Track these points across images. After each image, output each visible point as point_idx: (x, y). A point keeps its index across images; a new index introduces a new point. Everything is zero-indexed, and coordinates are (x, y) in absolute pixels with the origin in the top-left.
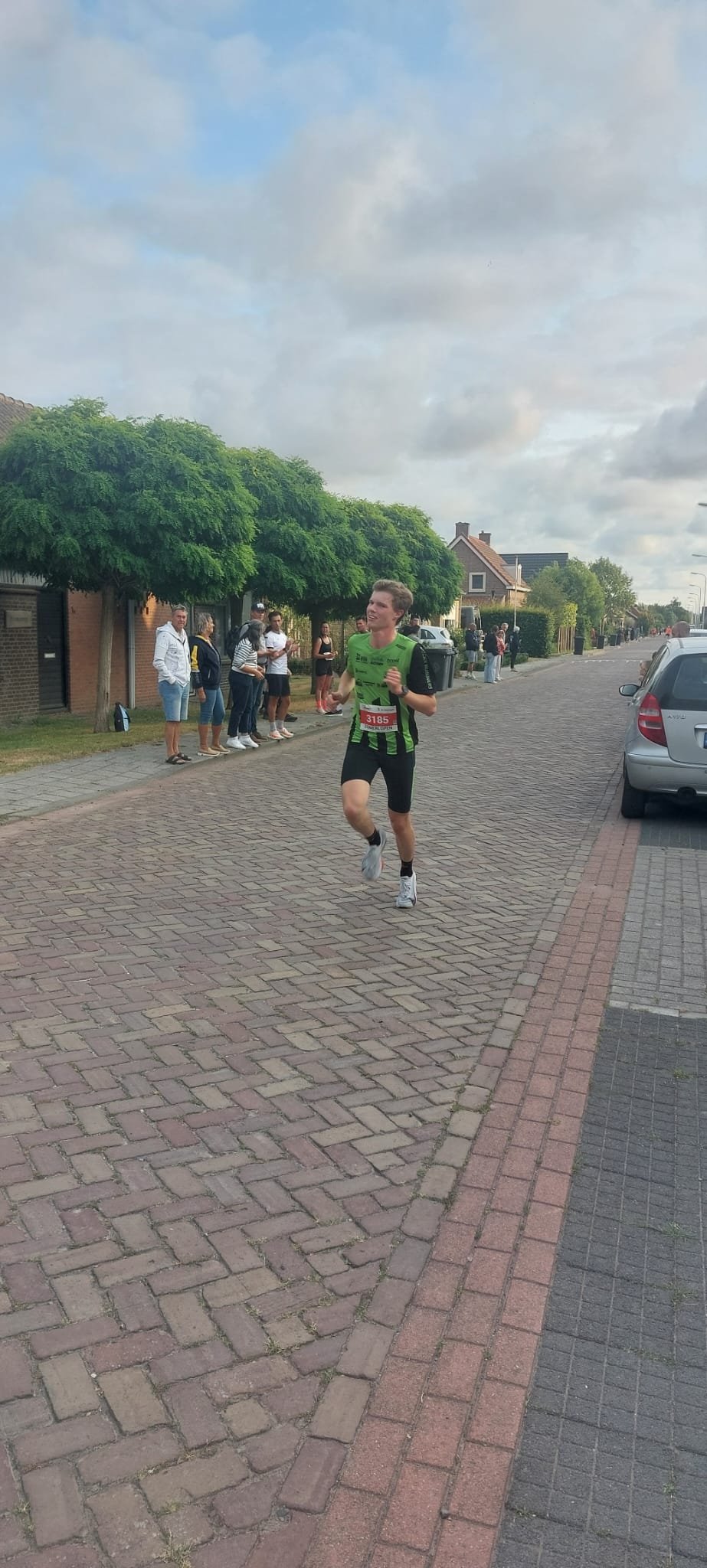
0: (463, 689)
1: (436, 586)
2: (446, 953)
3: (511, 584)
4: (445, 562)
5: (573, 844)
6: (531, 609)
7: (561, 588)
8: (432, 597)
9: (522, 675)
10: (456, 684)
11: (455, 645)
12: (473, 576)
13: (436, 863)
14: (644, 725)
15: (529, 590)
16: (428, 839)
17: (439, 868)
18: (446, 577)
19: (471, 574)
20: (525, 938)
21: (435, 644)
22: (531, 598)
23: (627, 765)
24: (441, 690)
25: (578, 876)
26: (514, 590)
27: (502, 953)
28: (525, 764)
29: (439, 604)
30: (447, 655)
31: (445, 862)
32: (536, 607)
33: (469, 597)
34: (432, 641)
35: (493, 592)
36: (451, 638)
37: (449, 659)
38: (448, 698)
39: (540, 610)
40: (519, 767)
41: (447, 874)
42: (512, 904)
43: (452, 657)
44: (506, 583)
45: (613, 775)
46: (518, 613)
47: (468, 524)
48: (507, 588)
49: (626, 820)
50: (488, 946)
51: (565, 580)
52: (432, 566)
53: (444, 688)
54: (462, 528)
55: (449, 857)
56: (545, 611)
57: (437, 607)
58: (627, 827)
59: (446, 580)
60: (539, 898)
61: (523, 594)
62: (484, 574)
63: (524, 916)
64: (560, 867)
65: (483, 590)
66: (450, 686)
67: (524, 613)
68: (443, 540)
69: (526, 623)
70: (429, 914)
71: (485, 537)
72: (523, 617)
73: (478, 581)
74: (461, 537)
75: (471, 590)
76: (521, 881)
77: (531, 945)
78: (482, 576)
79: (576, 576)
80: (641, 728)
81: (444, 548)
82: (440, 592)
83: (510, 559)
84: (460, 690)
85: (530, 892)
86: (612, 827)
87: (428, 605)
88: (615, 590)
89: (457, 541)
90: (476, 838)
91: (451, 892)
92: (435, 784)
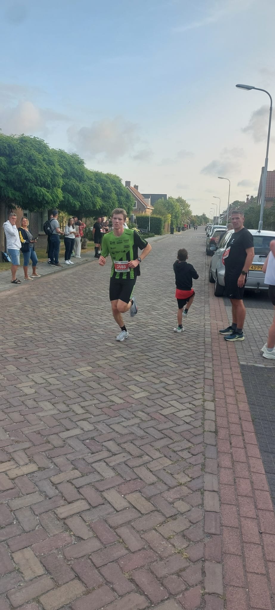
2: (176, 346)
5: (202, 306)
13: (156, 313)
15: (154, 209)
16: (149, 304)
17: (159, 315)
20: (201, 340)
22: (155, 212)
25: (209, 318)
27: (195, 346)
31: (160, 313)
35: (140, 209)
40: (170, 277)
41: (162, 317)
42: (190, 328)
45: (205, 280)
49: (217, 297)
50: (189, 343)
51: (167, 205)
55: (161, 311)
56: (160, 217)
58: (218, 300)
60: (199, 326)
61: (151, 210)
62: (136, 201)
63: (197, 332)
64: (201, 314)
65: (136, 208)
70: (163, 332)
76: (190, 320)
77: (204, 343)
79: (171, 203)
85: (195, 324)
86: (213, 300)
90: (166, 304)
91: (167, 324)
92: (143, 284)
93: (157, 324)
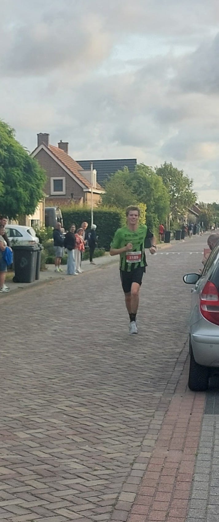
0: (49, 281)
1: (21, 190)
2: (38, 516)
3: (87, 188)
4: (28, 168)
5: (148, 414)
6: (106, 209)
7: (131, 190)
8: (18, 199)
9: (100, 268)
10: (42, 276)
11: (40, 242)
12: (54, 180)
13: (29, 436)
14: (206, 309)
15: (104, 192)
16: (21, 415)
17: (32, 441)
18: (30, 181)
19: (52, 179)
20: (108, 499)
21: (22, 241)
22: (106, 199)
23: (192, 344)
24: (30, 282)
25: (152, 443)
26: (90, 192)
27: (88, 514)
28: (105, 345)
29: (25, 206)
30: (33, 251)
31: (37, 435)
32: (110, 207)
33: (51, 199)
34: (20, 239)
35: (72, 195)
36: (37, 236)
37: (35, 254)
38: (35, 289)
39: (113, 209)
40: (99, 349)
41: (38, 445)
42: (96, 470)
43: (38, 253)
44: (83, 186)
45: (180, 353)
46: (95, 213)
47: (48, 135)
48: (85, 190)
49: (193, 393)
50: (75, 508)
51: (135, 183)
52: (17, 173)
53: (32, 280)
54: (43, 138)
55: (40, 430)
56: (118, 211)
57: (23, 208)
58: (194, 399)
59: (30, 185)
60: (119, 464)
61: (99, 196)
62: (63, 178)
63: (106, 480)
64: (136, 436)
65: (63, 193)
66: (37, 278)
67: (100, 212)
68: (26, 149)
69: (102, 221)
70: (23, 482)
71: (64, 146)
72: (99, 216)
73: (58, 185)
74: (42, 146)
75: (53, 193)
76: (103, 449)
77: (114, 505)
78: (62, 180)
79: (145, 179)
80: (203, 312)
81: (27, 157)
82: (25, 195)
83: (85, 165)
84: (46, 282)
85: (111, 459)
86: (181, 398)
87: (15, 206)
88: (178, 191)
89: (40, 148)
90: (63, 412)
91: (43, 461)
92: (26, 366)
93: (17, 461)
